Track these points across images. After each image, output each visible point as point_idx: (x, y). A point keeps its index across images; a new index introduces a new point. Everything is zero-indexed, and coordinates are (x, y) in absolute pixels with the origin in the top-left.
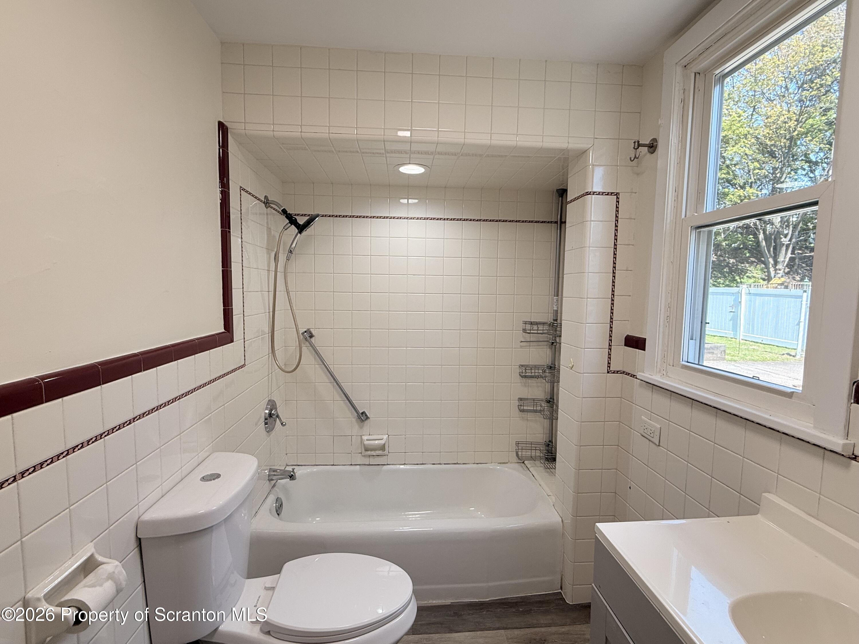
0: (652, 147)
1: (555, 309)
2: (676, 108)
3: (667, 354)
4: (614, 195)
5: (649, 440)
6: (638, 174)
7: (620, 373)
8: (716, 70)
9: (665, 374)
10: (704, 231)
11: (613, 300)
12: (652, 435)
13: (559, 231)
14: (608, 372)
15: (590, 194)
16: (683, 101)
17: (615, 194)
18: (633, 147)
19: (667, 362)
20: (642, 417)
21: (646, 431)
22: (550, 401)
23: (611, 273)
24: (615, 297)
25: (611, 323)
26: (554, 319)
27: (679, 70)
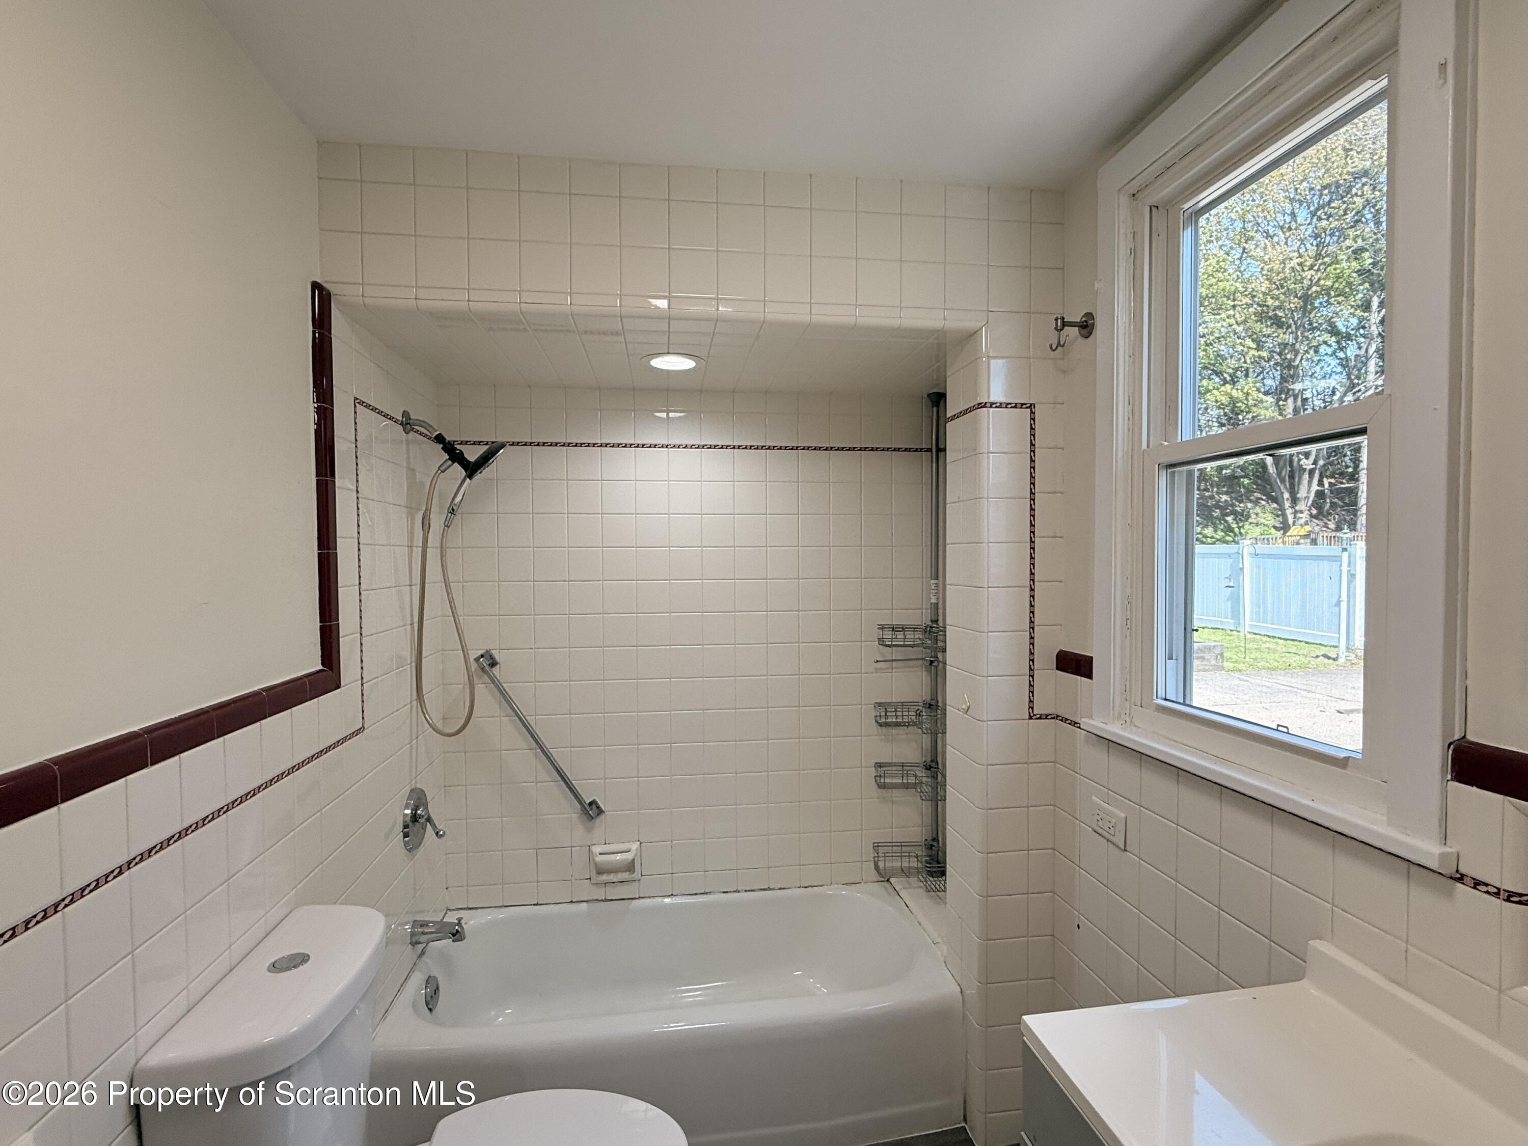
0: (1086, 327)
1: (934, 601)
2: (1123, 264)
3: (1130, 685)
4: (1026, 408)
5: (1108, 840)
6: (1064, 372)
7: (1052, 718)
8: (1185, 203)
9: (1128, 720)
10: (1180, 472)
11: (1032, 590)
12: (1112, 831)
13: (934, 465)
14: (1031, 718)
15: (985, 406)
16: (1133, 252)
17: (1028, 405)
18: (1054, 326)
19: (1131, 700)
20: (1094, 798)
21: (1100, 823)
22: (931, 767)
23: (1026, 542)
24: (1036, 583)
25: (1032, 631)
26: (933, 619)
27: (1124, 200)
